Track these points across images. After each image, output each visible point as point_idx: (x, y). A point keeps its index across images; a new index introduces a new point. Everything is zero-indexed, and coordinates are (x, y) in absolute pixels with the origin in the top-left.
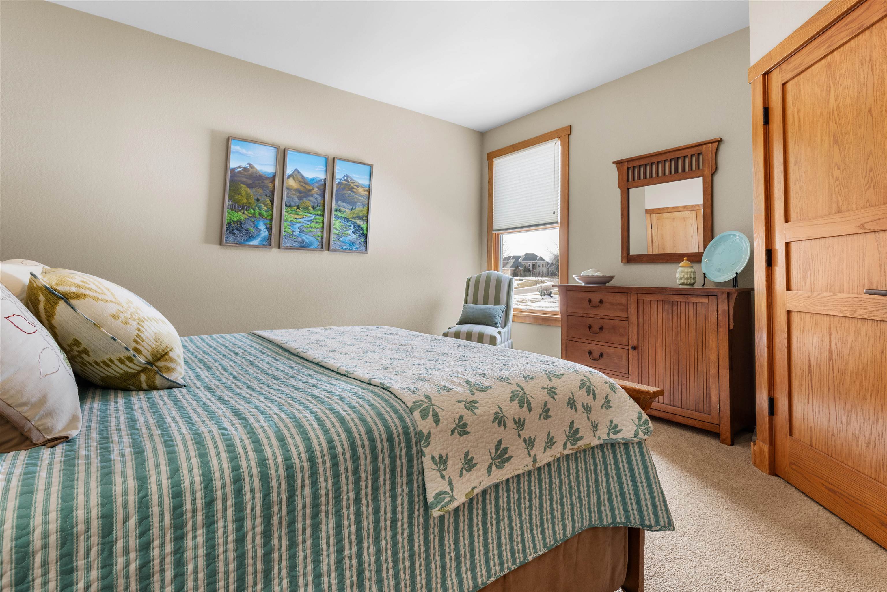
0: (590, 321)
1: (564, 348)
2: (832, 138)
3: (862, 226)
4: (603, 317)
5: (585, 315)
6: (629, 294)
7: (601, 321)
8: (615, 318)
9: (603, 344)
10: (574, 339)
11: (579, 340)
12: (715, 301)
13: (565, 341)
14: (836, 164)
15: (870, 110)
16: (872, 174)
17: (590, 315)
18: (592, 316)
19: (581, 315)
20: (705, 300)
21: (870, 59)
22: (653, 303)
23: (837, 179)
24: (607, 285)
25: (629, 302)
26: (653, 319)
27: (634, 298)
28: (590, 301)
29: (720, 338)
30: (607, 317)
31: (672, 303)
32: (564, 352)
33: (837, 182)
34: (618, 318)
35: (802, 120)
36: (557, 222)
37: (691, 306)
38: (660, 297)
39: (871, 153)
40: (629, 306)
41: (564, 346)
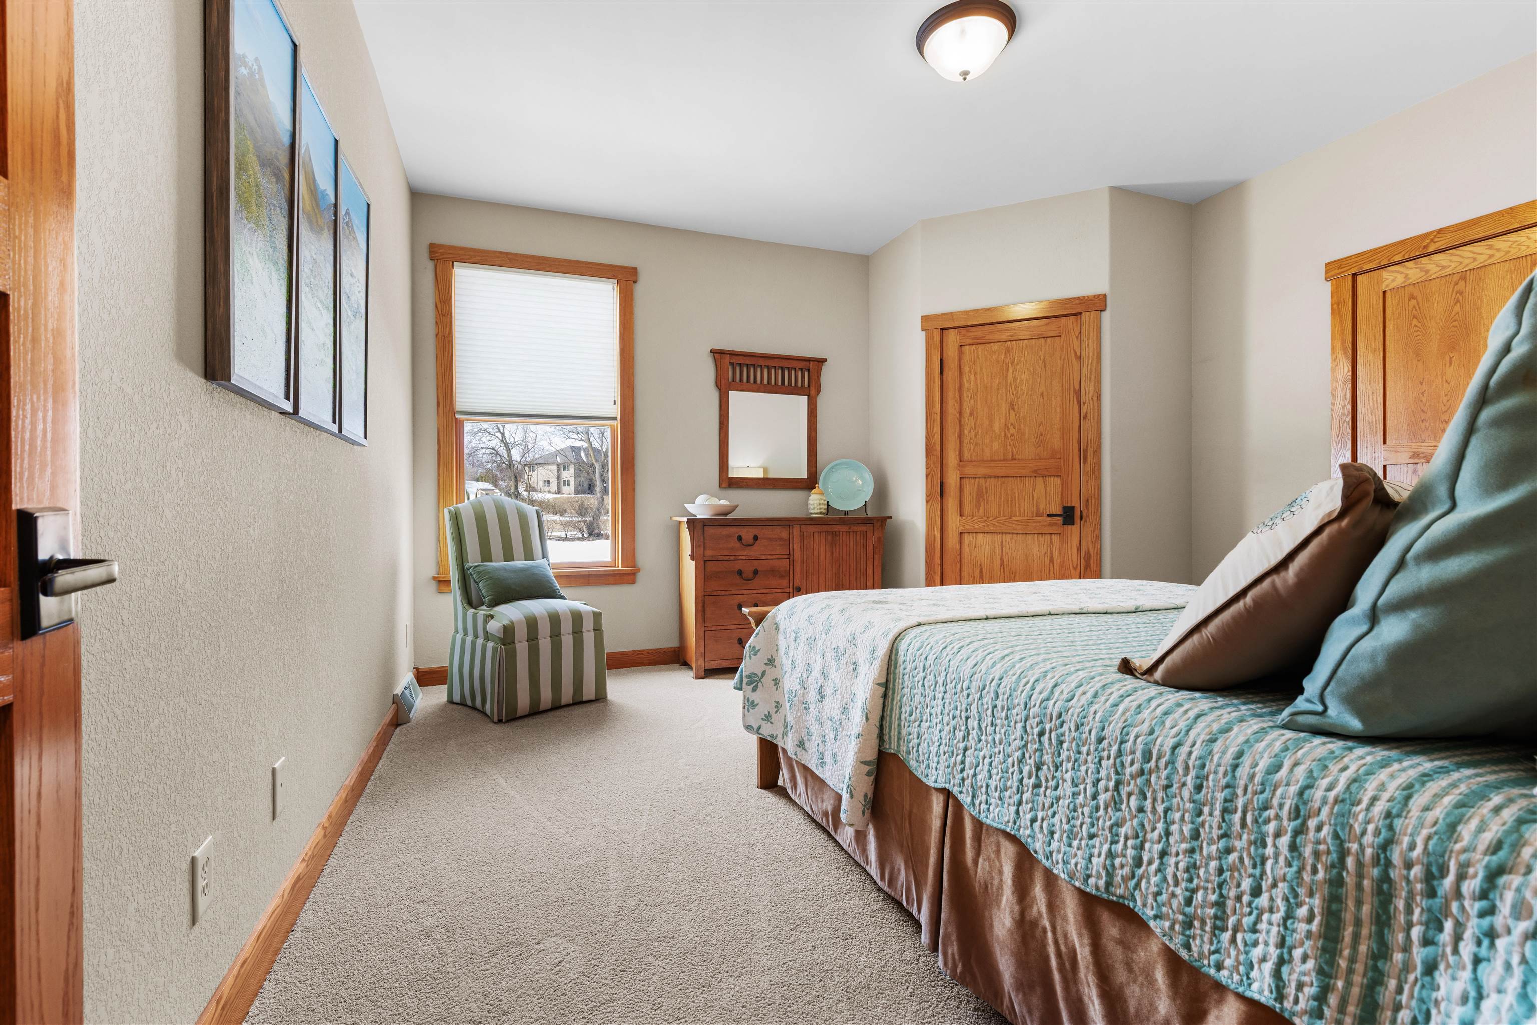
0: (739, 566)
1: (700, 608)
2: (1008, 405)
3: (1035, 471)
4: (759, 557)
5: (732, 558)
6: (791, 527)
7: (756, 562)
8: (774, 557)
9: (759, 591)
10: (716, 593)
11: (723, 593)
12: (872, 528)
13: (701, 599)
14: (1012, 424)
15: (1042, 394)
16: (1041, 437)
17: (740, 557)
18: (743, 557)
19: (727, 558)
20: (863, 528)
21: (1044, 359)
22: (816, 535)
23: (1012, 435)
24: (730, 516)
25: (791, 536)
26: (816, 553)
27: (796, 531)
28: (740, 538)
29: (875, 564)
30: (764, 557)
31: (835, 534)
32: (700, 614)
33: (1012, 438)
34: (776, 557)
35: (979, 382)
36: (615, 418)
37: (851, 534)
38: (824, 528)
39: (1042, 423)
40: (791, 540)
41: (701, 605)
